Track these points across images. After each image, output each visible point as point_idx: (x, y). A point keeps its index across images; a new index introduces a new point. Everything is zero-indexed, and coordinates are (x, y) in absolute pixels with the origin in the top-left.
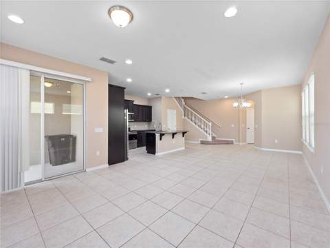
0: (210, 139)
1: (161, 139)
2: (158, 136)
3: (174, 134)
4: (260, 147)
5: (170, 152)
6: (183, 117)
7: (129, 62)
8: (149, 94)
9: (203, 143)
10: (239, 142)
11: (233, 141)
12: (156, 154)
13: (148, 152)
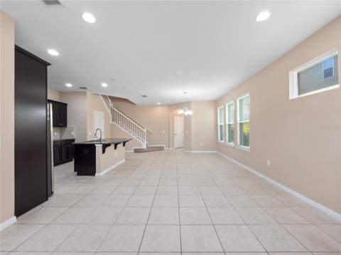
0: (144, 147)
1: (104, 152)
2: (99, 148)
3: (116, 145)
4: (190, 150)
5: (112, 168)
6: (111, 122)
7: (89, 18)
8: (69, 85)
9: (136, 151)
10: (169, 147)
11: (163, 147)
12: (96, 174)
13: (78, 175)
